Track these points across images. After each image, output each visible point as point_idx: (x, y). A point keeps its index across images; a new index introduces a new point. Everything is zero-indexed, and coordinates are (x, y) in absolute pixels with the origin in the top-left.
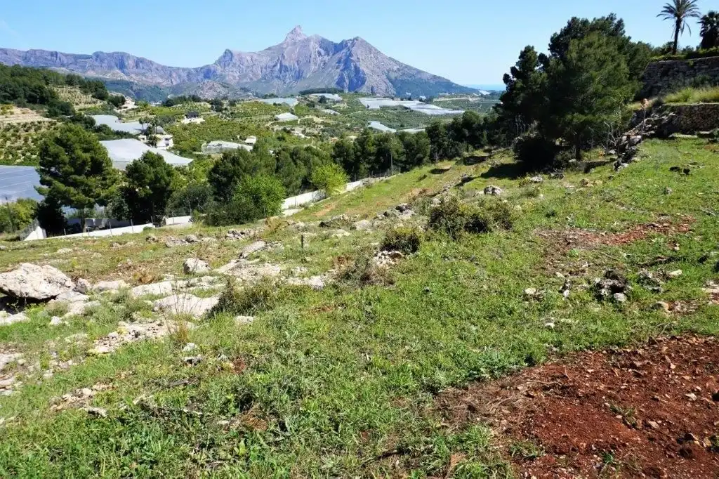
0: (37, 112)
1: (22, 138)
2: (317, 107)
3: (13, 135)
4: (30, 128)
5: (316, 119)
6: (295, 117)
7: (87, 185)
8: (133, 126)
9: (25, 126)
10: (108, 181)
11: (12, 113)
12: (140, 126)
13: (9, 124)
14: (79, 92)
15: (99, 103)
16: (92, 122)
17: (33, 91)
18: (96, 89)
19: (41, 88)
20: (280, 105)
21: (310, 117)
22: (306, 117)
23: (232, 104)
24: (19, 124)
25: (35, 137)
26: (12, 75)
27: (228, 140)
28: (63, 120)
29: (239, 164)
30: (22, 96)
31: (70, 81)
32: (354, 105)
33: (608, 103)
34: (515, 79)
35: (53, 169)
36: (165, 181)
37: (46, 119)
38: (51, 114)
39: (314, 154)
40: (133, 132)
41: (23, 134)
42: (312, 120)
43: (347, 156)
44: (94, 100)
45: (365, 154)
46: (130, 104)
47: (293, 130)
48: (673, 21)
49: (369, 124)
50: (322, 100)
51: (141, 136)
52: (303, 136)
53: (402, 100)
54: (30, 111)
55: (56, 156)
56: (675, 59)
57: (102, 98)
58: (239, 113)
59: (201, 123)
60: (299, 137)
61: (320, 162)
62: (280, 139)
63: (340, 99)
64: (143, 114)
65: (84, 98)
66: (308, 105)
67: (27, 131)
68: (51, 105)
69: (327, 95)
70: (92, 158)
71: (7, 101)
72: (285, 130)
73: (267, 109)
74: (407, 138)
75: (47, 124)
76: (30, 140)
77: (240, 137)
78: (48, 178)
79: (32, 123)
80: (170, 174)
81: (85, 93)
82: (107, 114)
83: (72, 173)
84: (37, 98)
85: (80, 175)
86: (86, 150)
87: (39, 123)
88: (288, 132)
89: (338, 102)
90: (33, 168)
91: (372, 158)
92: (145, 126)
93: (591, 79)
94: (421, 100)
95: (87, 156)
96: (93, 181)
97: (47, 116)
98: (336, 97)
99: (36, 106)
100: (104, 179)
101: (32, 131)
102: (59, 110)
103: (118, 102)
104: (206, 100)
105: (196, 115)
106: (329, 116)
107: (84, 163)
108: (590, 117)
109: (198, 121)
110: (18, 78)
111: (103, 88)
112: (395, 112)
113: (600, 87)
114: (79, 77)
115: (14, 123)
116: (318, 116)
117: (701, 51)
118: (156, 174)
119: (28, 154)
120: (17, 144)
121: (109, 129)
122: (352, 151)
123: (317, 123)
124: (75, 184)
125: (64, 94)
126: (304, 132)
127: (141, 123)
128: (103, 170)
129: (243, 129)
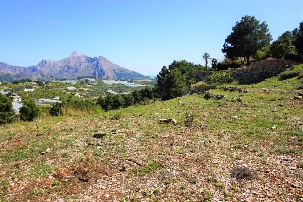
2: (85, 84)
5: (84, 89)
6: (76, 88)
10: (11, 114)
20: (68, 83)
21: (82, 88)
22: (80, 88)
23: (47, 83)
27: (46, 98)
32: (101, 83)
33: (181, 86)
34: (161, 76)
36: (36, 113)
39: (89, 103)
42: (83, 89)
43: (103, 103)
45: (110, 102)
47: (75, 94)
48: (205, 60)
49: (107, 91)
50: (87, 81)
52: (80, 96)
53: (120, 81)
56: (206, 71)
58: (50, 87)
59: (33, 91)
60: (78, 97)
61: (91, 106)
62: (70, 97)
63: (95, 81)
64: (5, 87)
66: (81, 83)
69: (89, 79)
70: (6, 105)
72: (71, 94)
73: (62, 85)
74: (125, 96)
77: (52, 97)
80: (38, 110)
86: (4, 102)
88: (73, 95)
89: (94, 82)
91: (112, 104)
92: (7, 93)
93: (176, 80)
94: (128, 81)
95: (4, 104)
98: (93, 80)
104: (34, 81)
105: (31, 88)
106: (90, 88)
107: (3, 107)
108: (177, 89)
109: (32, 90)
112: (118, 86)
113: (179, 81)
116: (85, 88)
117: (212, 69)
118: (32, 110)
122: (104, 101)
123: (85, 91)
126: (80, 94)
127: (5, 91)
128: (10, 110)
129: (53, 93)
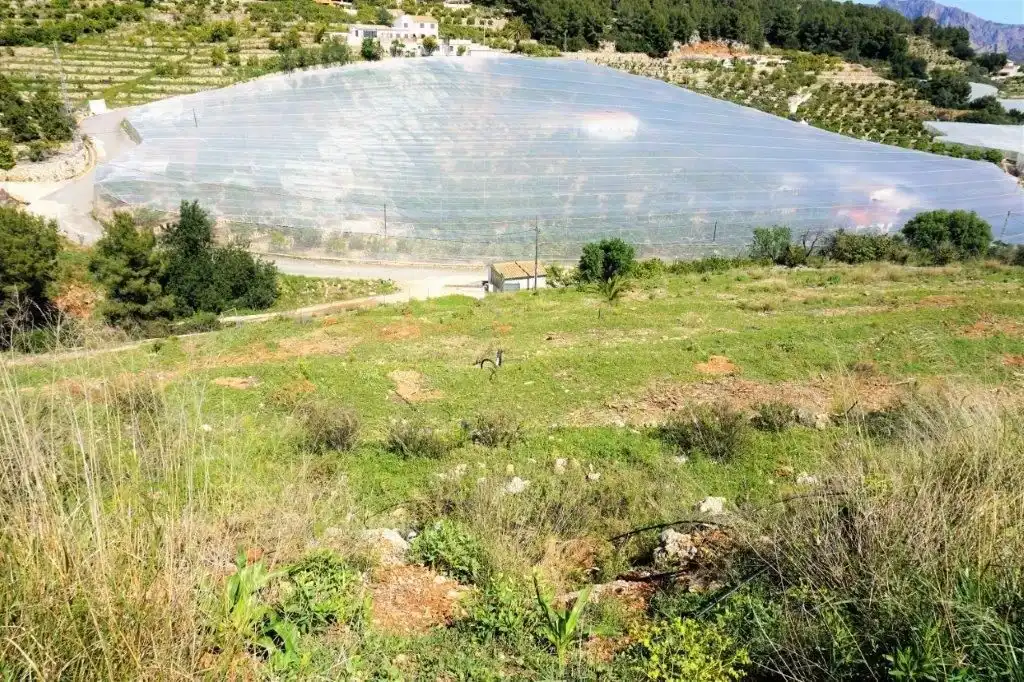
0: (874, 71)
1: (862, 106)
3: (849, 100)
4: (870, 92)
9: (862, 87)
11: (841, 69)
13: (841, 84)
14: (928, 44)
15: (960, 64)
16: (965, 90)
17: (876, 39)
18: (955, 42)
19: (888, 35)
24: (853, 85)
25: (880, 106)
26: (848, 15)
28: (913, 84)
30: (856, 45)
31: (918, 27)
37: (890, 82)
38: (896, 75)
41: (861, 99)
44: (952, 59)
46: (1012, 69)
54: (863, 68)
57: (963, 57)
65: (935, 55)
67: (865, 96)
68: (897, 61)
71: (834, 52)
75: (891, 89)
76: (873, 109)
79: (871, 85)
81: (938, 46)
84: (878, 49)
87: (880, 86)
97: (889, 78)
99: (874, 61)
101: (873, 97)
102: (908, 68)
103: (993, 64)
110: (856, 19)
111: (964, 39)
115: (848, 82)
120: (855, 114)
125: (918, 47)
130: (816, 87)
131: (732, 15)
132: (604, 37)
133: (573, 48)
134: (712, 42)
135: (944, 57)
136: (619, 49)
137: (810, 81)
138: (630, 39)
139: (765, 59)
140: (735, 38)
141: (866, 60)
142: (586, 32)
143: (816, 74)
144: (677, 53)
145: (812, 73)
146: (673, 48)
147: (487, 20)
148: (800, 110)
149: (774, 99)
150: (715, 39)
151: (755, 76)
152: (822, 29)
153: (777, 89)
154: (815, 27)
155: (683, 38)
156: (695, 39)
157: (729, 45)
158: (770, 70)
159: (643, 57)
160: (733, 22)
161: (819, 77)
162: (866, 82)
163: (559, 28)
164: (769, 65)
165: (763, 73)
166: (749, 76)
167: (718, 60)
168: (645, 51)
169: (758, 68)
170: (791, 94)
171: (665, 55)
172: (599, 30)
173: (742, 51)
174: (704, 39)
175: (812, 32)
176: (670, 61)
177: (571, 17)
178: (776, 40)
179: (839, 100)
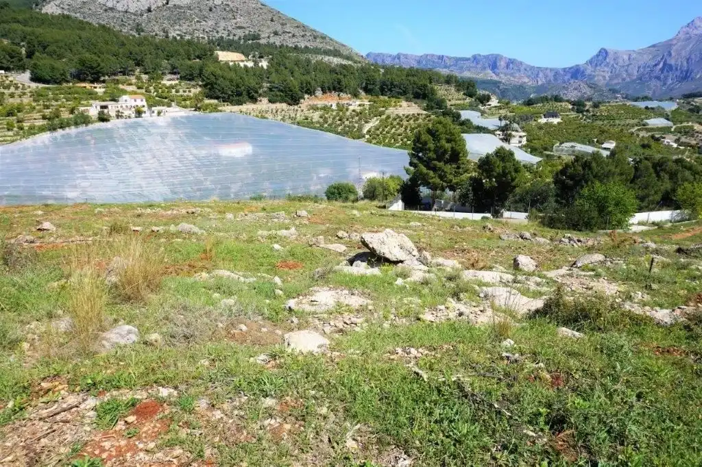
0: (419, 106)
1: (404, 127)
3: (398, 124)
4: (411, 119)
6: (670, 123)
7: (443, 171)
8: (492, 122)
9: (407, 117)
10: (461, 170)
11: (401, 106)
12: (498, 123)
13: (397, 115)
14: (453, 89)
15: (468, 100)
16: (459, 116)
17: (419, 88)
18: (468, 88)
19: (425, 86)
20: (652, 109)
21: (690, 124)
22: (685, 124)
23: (596, 106)
24: (404, 115)
25: (413, 126)
26: (407, 76)
27: (583, 143)
28: (436, 113)
29: (590, 168)
30: (411, 92)
31: (448, 80)
35: (420, 154)
36: (511, 176)
37: (425, 112)
38: (428, 108)
39: (686, 167)
40: (491, 128)
41: (405, 123)
42: (692, 127)
44: (464, 97)
46: (494, 102)
47: (664, 138)
51: (498, 132)
52: (675, 145)
54: (414, 105)
55: (425, 143)
57: (471, 96)
58: (601, 115)
59: (558, 123)
60: (669, 147)
61: (691, 178)
62: (644, 146)
64: (503, 112)
65: (456, 95)
66: (690, 110)
67: (408, 121)
68: (430, 100)
70: (452, 148)
71: (400, 96)
72: (653, 137)
73: (636, 113)
75: (424, 116)
76: (409, 128)
77: (597, 141)
78: (415, 161)
79: (413, 114)
81: (458, 90)
82: (473, 110)
83: (434, 159)
84: (421, 94)
85: (440, 162)
86: (449, 141)
87: (418, 115)
88: (658, 140)
90: (406, 152)
92: (503, 123)
95: (448, 146)
96: (449, 168)
97: (425, 110)
99: (419, 101)
100: (458, 168)
101: (412, 122)
102: (435, 104)
103: (484, 100)
104: (568, 101)
105: (554, 115)
107: (445, 152)
109: (556, 121)
110: (410, 78)
111: (473, 86)
114: (456, 77)
115: (401, 114)
118: (504, 169)
119: (405, 140)
120: (399, 131)
121: (471, 123)
123: (697, 132)
124: (434, 169)
125: (441, 91)
126: (677, 141)
127: (500, 119)
128: (459, 160)
129: (602, 132)
130: (384, 117)
131: (338, 79)
132: (260, 95)
133: (240, 103)
134: (329, 94)
135: (460, 97)
136: (270, 101)
137: (381, 114)
138: (277, 96)
139: (358, 102)
140: (341, 91)
141: (416, 100)
142: (249, 94)
143: (386, 109)
144: (307, 101)
145: (384, 109)
146: (304, 99)
147: (187, 90)
148: (369, 131)
149: (356, 125)
150: (331, 92)
151: (348, 113)
152: (392, 84)
153: (360, 119)
154: (388, 83)
155: (311, 92)
156: (319, 93)
157: (339, 95)
158: (358, 109)
159: (284, 105)
160: (339, 82)
161: (387, 111)
162: (411, 113)
163: (230, 93)
164: (360, 105)
165: (354, 111)
166: (344, 113)
167: (330, 104)
168: (285, 102)
169: (351, 108)
170: (367, 122)
171: (298, 104)
172: (257, 92)
173: (346, 99)
174: (324, 92)
175: (387, 86)
176: (300, 107)
177: (238, 86)
178: (368, 91)
179: (392, 124)
